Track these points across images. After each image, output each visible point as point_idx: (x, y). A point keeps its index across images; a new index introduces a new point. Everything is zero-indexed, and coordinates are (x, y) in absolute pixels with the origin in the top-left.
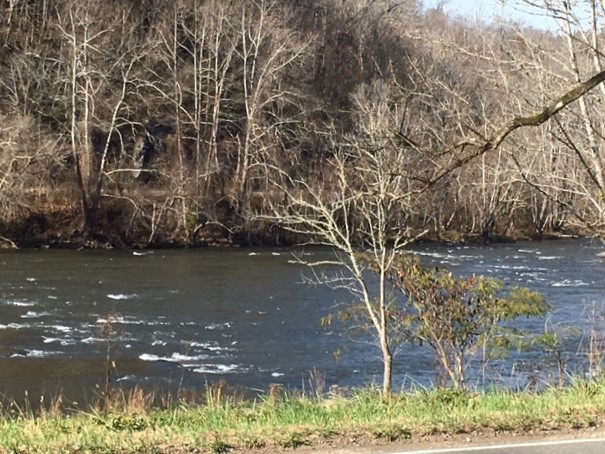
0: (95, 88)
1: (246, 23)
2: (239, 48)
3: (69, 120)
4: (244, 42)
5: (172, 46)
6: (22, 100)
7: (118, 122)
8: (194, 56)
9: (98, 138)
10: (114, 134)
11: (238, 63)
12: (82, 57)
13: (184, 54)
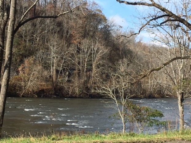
0: (57, 59)
1: (93, 44)
2: (91, 50)
3: (50, 67)
4: (93, 49)
5: (75, 50)
6: (39, 62)
7: (62, 67)
8: (81, 52)
9: (57, 71)
10: (61, 70)
11: (91, 54)
12: (54, 52)
13: (78, 52)
